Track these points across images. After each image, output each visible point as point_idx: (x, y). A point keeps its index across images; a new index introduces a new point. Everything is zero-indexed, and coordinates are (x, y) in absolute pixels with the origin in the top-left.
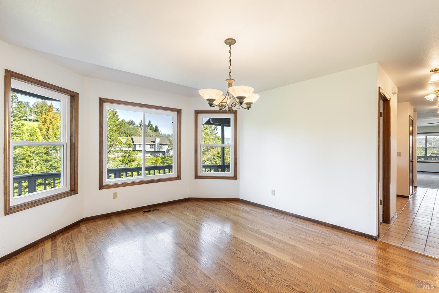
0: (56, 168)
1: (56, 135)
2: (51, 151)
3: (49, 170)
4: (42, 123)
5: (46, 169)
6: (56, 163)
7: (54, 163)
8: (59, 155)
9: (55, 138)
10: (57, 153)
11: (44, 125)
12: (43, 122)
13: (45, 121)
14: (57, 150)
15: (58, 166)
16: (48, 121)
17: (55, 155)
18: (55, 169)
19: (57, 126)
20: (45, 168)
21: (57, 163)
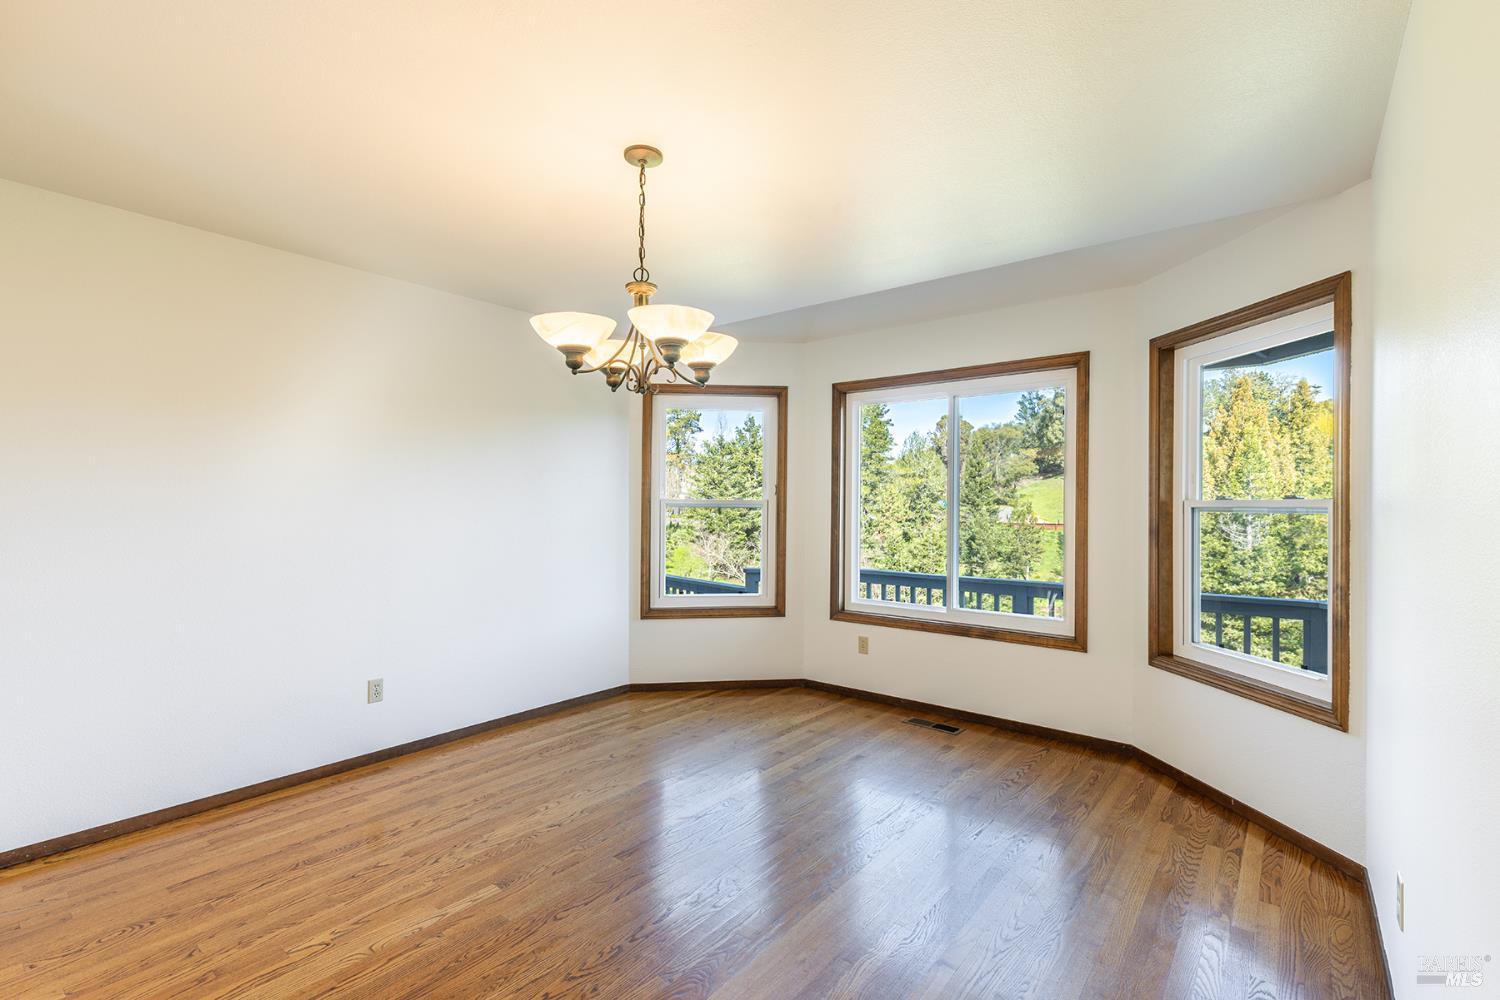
0: (1238, 579)
1: (1241, 475)
2: (1226, 523)
3: (1219, 583)
4: (1217, 439)
5: (1210, 580)
6: (1238, 564)
7: (1234, 562)
8: (1250, 538)
9: (1238, 485)
10: (1245, 532)
11: (1220, 444)
12: (1219, 435)
13: (1225, 433)
14: (1244, 524)
15: (1245, 575)
16: (1233, 432)
17: (1241, 539)
18: (1238, 584)
19: (1245, 445)
20: (1208, 575)
21: (1243, 563)
